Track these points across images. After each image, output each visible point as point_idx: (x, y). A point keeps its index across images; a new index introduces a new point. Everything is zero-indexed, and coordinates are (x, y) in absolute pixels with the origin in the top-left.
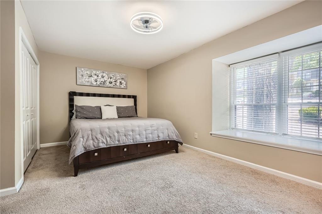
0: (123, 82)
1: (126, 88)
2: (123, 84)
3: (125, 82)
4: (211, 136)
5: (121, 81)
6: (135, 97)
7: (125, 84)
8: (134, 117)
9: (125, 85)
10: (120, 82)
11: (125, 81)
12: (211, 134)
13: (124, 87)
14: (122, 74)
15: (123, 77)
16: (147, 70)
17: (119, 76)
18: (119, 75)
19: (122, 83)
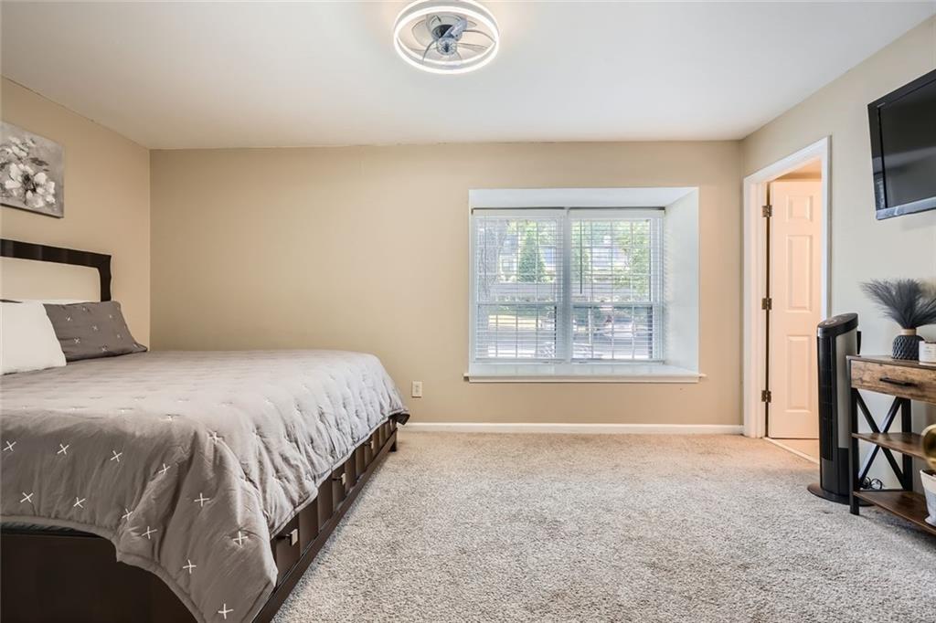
0: (41, 178)
1: (55, 213)
2: (39, 190)
3: (53, 184)
4: (467, 383)
5: (30, 171)
6: (102, 263)
7: (52, 191)
8: (131, 353)
9: (51, 199)
10: (27, 178)
11: (51, 178)
12: (467, 379)
13: (48, 204)
14: (36, 138)
15: (42, 156)
16: (151, 151)
17: (18, 142)
18: (18, 137)
19: (37, 185)
